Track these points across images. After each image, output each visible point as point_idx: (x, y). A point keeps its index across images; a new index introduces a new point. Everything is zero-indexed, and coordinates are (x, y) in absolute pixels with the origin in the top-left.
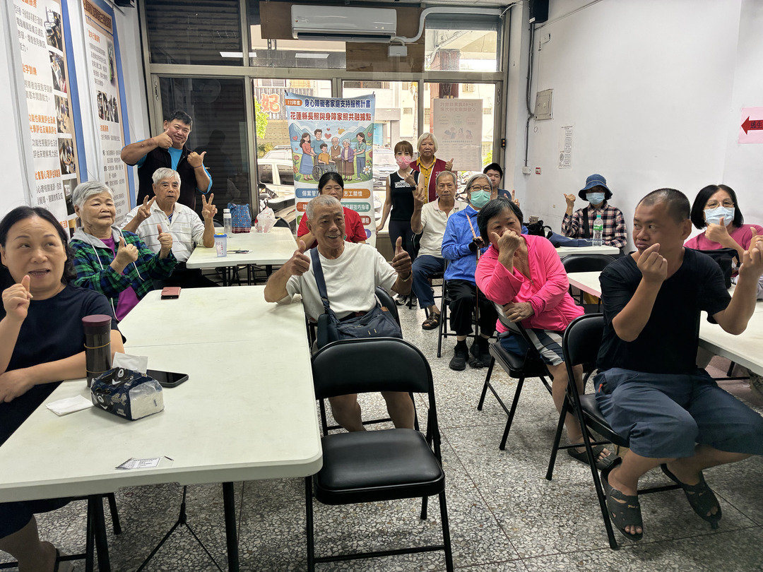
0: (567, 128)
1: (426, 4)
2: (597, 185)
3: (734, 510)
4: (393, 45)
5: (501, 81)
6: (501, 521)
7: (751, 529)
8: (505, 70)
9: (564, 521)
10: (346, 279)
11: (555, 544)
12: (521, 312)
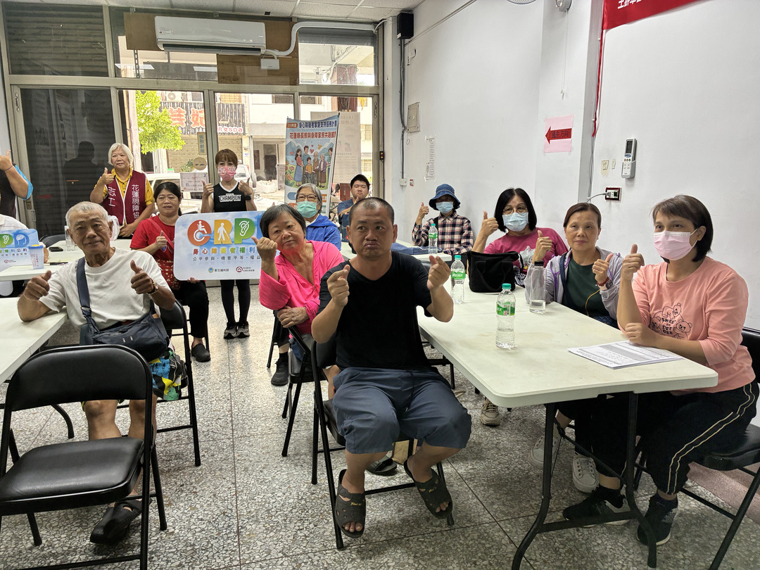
0: (431, 140)
1: (298, 18)
2: (446, 195)
3: (481, 506)
4: (265, 58)
5: (378, 95)
6: (242, 528)
7: (487, 525)
8: (381, 84)
9: (306, 523)
10: (111, 288)
11: (284, 548)
12: (293, 317)
